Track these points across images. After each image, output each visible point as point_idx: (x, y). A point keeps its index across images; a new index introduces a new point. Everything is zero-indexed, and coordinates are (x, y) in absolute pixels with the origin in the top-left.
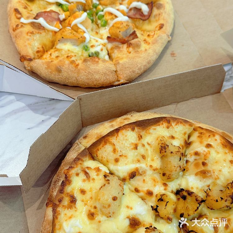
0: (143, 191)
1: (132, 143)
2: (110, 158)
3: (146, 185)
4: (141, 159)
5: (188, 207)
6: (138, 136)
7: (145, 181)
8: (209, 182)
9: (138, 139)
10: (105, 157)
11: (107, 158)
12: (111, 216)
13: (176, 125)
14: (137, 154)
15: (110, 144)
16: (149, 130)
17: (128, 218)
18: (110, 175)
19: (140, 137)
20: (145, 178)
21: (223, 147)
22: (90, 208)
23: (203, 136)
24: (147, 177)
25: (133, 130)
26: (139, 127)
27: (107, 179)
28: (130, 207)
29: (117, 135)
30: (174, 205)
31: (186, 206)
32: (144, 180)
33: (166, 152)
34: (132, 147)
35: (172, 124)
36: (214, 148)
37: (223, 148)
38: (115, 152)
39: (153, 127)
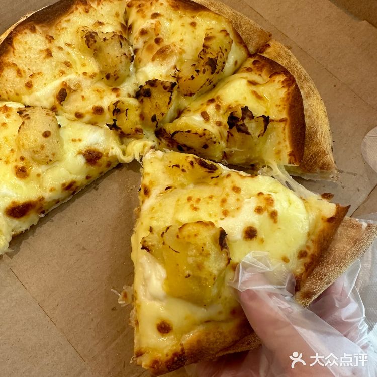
0: (88, 112)
1: (41, 51)
2: (19, 86)
3: (89, 101)
4: (64, 68)
5: (157, 104)
6: (46, 38)
7: (85, 97)
8: (173, 61)
9: (47, 41)
10: (10, 89)
11: (14, 90)
12: (52, 159)
13: (98, 4)
14: (55, 63)
15: (9, 67)
16: (60, 24)
17: (80, 153)
18: (27, 109)
19: (50, 39)
20: (83, 94)
21: (174, 10)
22: (14, 164)
23: (144, 8)
24: (86, 90)
25: (33, 30)
26: (41, 25)
27: (23, 115)
28: (77, 139)
29: (12, 49)
30: (137, 110)
31: (154, 104)
32: (83, 97)
33: (95, 41)
34: (43, 56)
35: (92, 5)
36: (163, 15)
37: (174, 12)
38: (20, 74)
39: (65, 18)
